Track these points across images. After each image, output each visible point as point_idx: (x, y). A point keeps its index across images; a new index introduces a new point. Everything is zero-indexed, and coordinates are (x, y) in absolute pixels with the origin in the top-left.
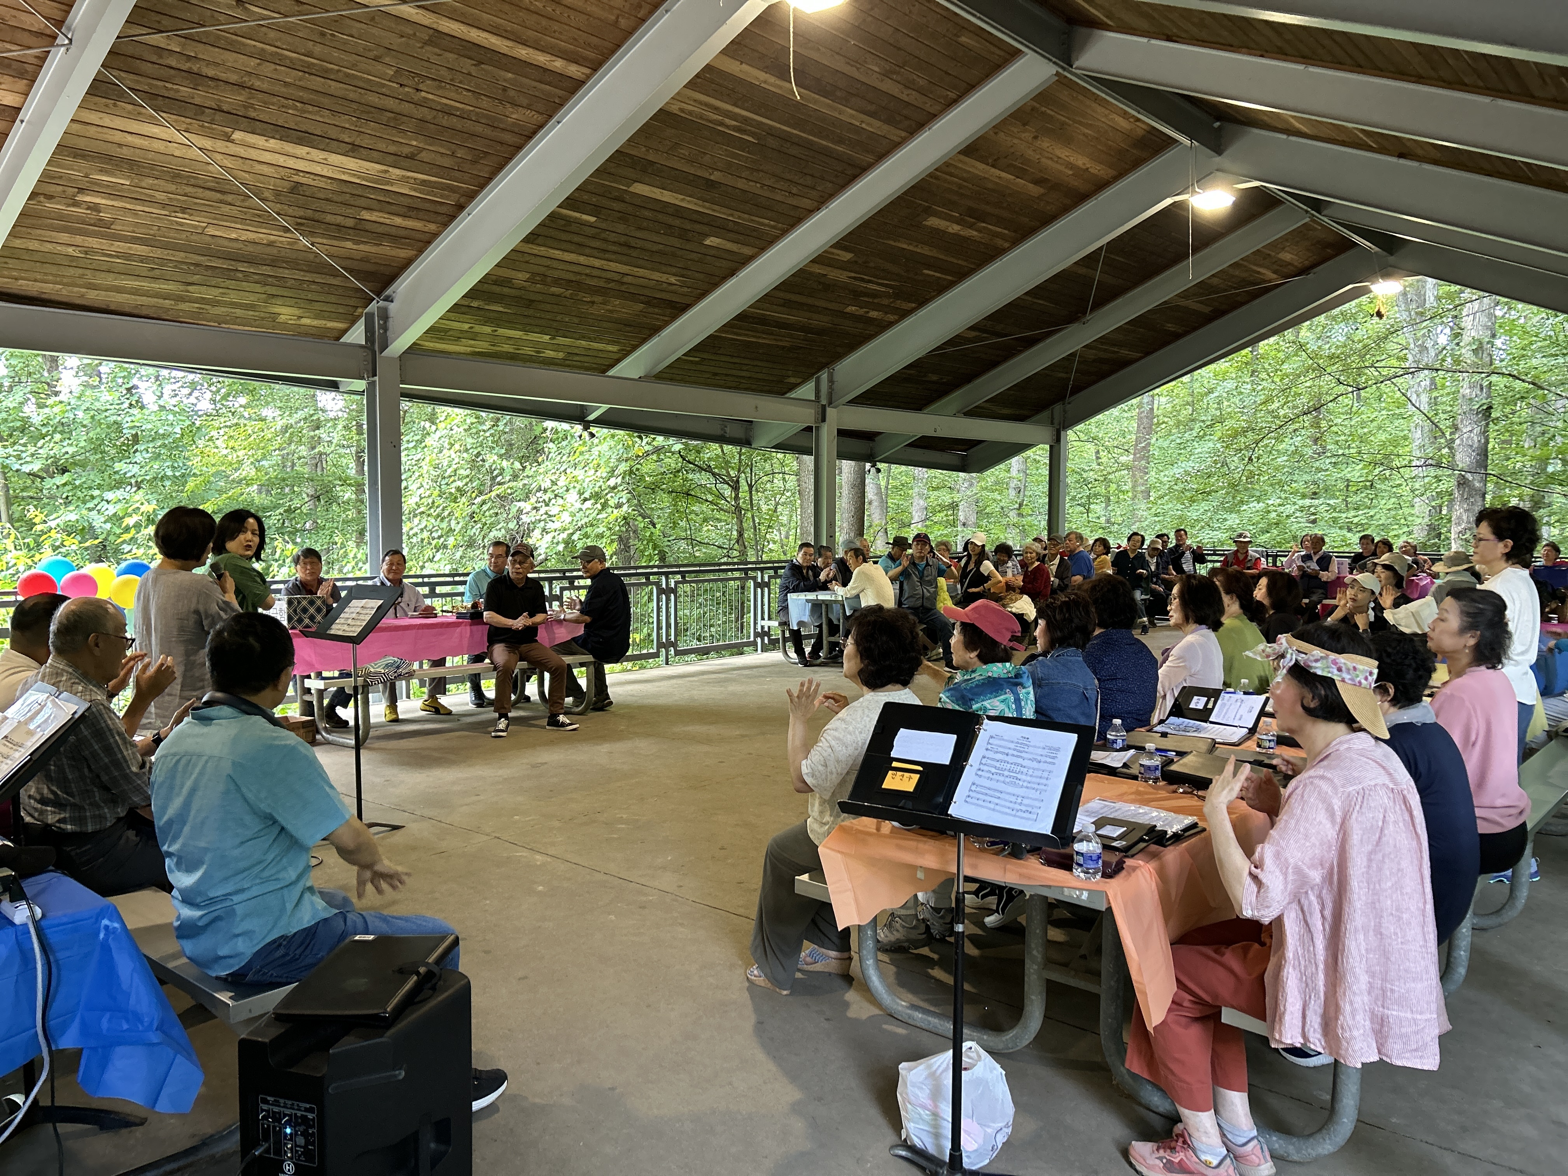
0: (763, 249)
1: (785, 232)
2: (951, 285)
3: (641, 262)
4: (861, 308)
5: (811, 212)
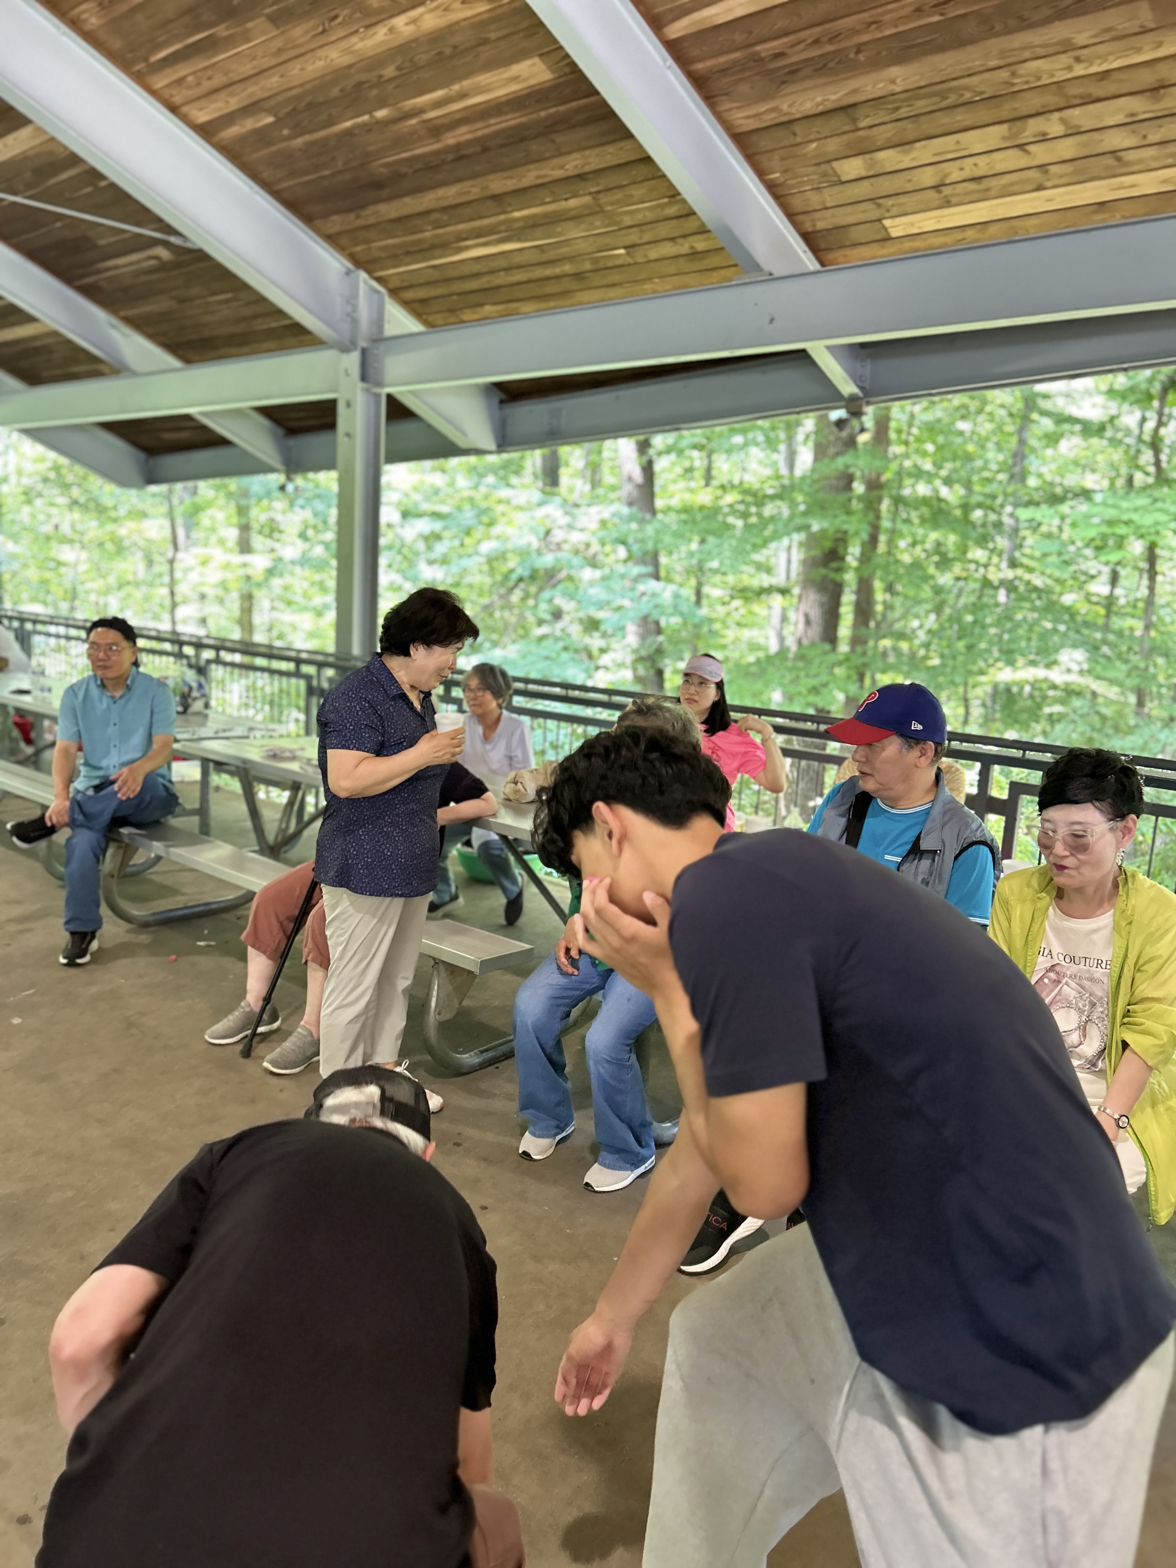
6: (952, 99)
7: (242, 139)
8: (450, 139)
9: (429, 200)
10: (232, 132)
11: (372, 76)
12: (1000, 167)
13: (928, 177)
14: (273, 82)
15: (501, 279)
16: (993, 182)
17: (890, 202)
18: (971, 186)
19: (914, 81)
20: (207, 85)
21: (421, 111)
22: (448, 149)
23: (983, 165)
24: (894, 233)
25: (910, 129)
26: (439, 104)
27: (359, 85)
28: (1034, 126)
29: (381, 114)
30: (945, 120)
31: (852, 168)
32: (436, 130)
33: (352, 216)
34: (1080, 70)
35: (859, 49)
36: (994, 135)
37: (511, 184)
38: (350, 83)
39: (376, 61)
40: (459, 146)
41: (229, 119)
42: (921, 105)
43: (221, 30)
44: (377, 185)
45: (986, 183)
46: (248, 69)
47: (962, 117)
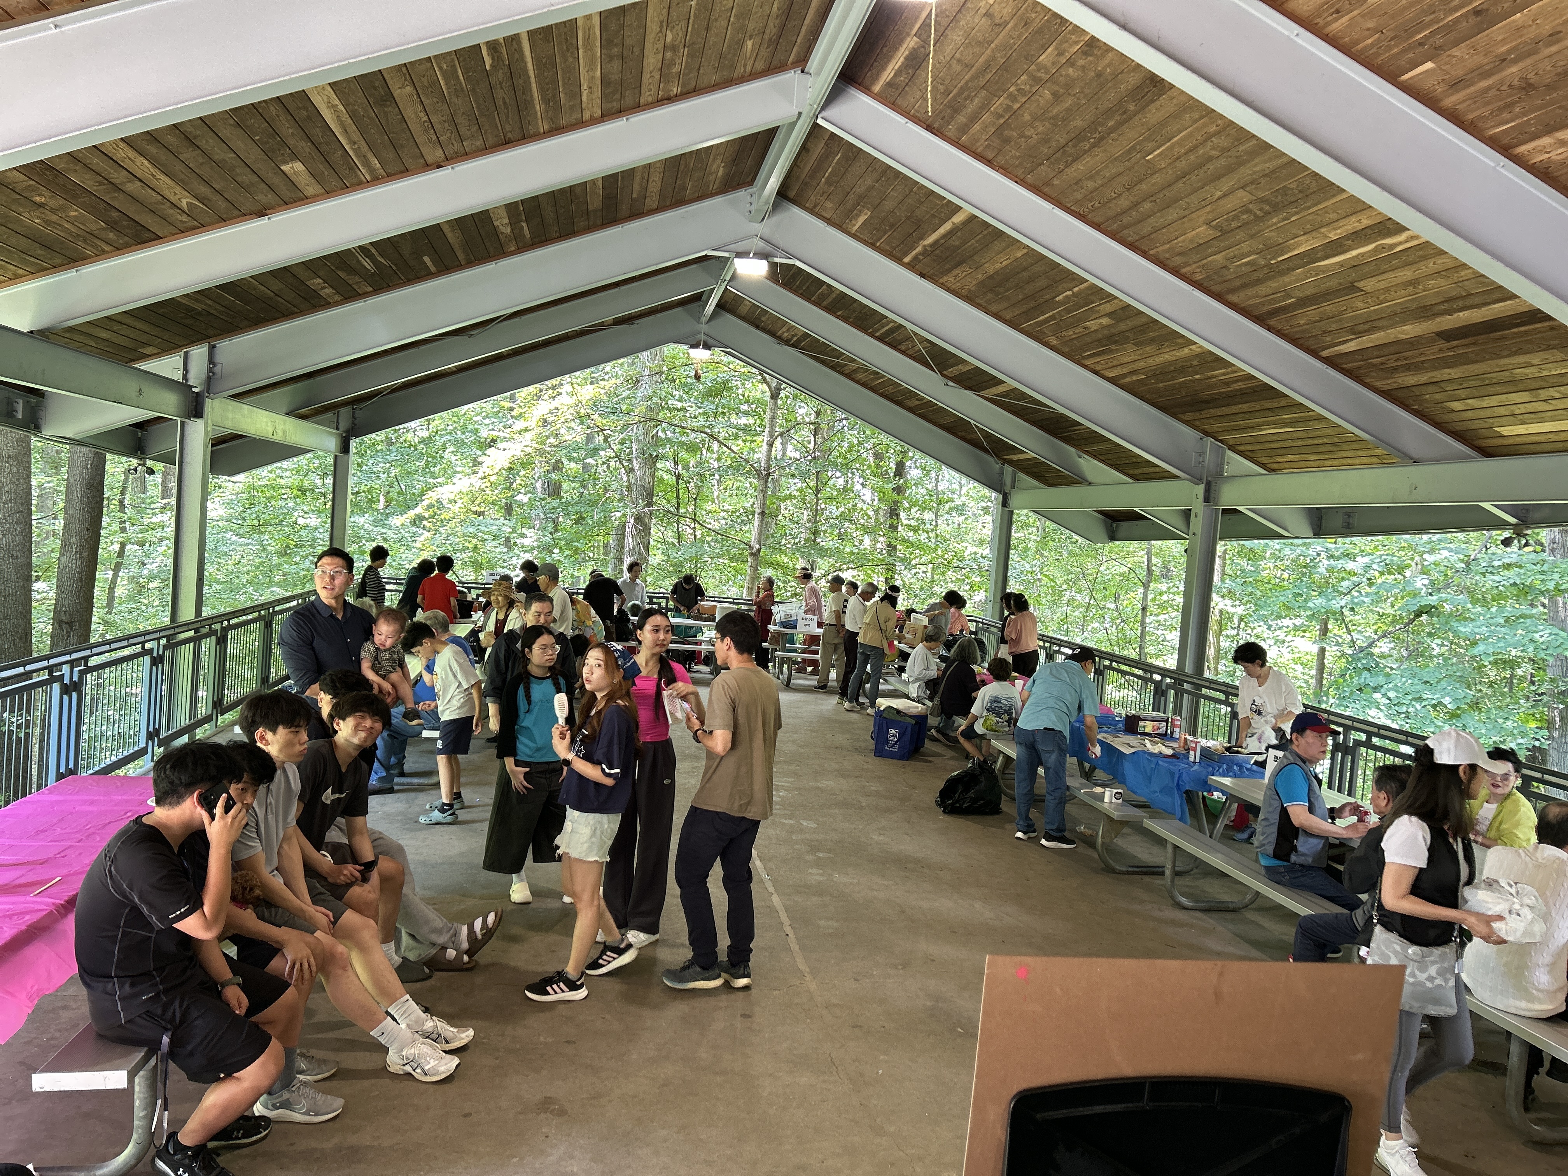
0: (329, 193)
1: (376, 180)
2: (429, 275)
3: (179, 168)
4: (325, 281)
5: (428, 166)
6: (1487, 382)
7: (1132, 382)
8: (1236, 386)
9: (1234, 409)
10: (1127, 380)
11: (1188, 364)
12: (1540, 409)
13: (1502, 411)
14: (1142, 364)
15: (1290, 443)
16: (1543, 414)
17: (1491, 420)
18: (1532, 416)
19: (1460, 375)
20: (1111, 364)
21: (1216, 376)
22: (1236, 390)
23: (1530, 407)
24: (1505, 434)
25: (1475, 392)
26: (1224, 374)
27: (1183, 367)
28: (1544, 394)
29: (1197, 377)
30: (1491, 390)
31: (1457, 405)
32: (1227, 383)
33: (1197, 414)
34: (1545, 373)
35: (1422, 362)
36: (1524, 397)
37: (1275, 405)
38: (1178, 366)
39: (1187, 359)
40: (1241, 389)
41: (1124, 376)
42: (1473, 383)
43: (1113, 347)
44: (1206, 402)
45: (1539, 415)
46: (1128, 359)
47: (1498, 388)
